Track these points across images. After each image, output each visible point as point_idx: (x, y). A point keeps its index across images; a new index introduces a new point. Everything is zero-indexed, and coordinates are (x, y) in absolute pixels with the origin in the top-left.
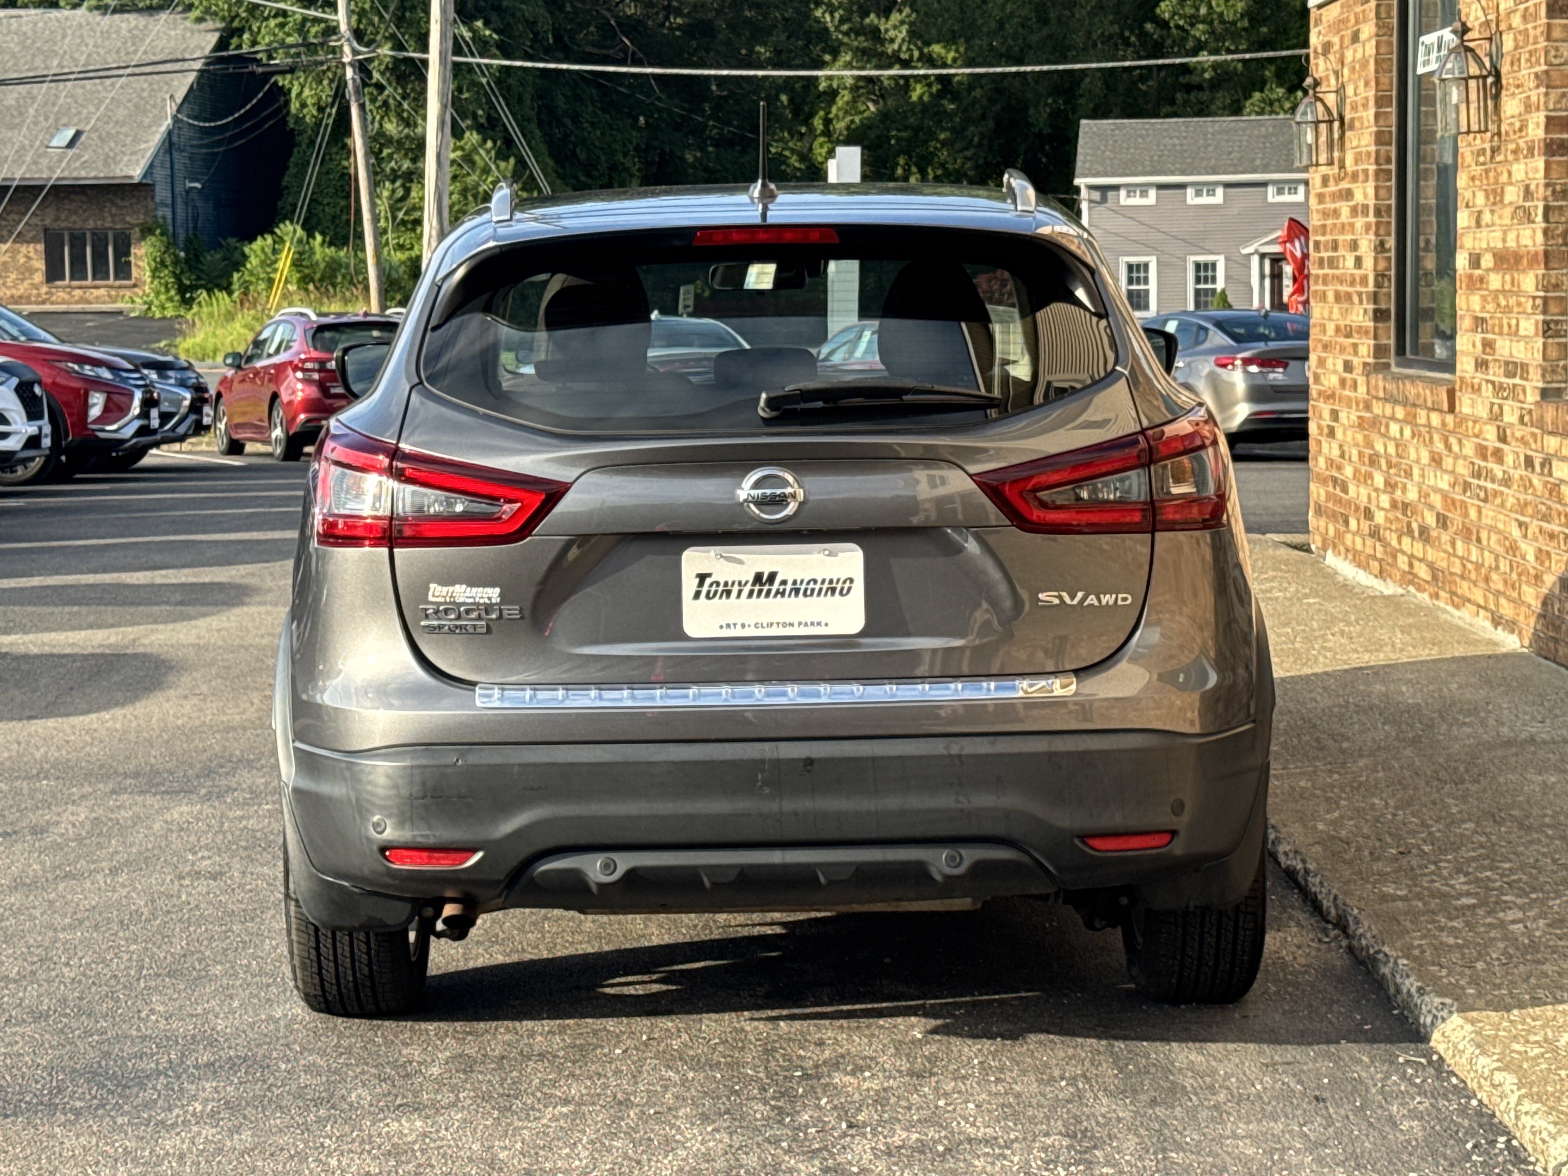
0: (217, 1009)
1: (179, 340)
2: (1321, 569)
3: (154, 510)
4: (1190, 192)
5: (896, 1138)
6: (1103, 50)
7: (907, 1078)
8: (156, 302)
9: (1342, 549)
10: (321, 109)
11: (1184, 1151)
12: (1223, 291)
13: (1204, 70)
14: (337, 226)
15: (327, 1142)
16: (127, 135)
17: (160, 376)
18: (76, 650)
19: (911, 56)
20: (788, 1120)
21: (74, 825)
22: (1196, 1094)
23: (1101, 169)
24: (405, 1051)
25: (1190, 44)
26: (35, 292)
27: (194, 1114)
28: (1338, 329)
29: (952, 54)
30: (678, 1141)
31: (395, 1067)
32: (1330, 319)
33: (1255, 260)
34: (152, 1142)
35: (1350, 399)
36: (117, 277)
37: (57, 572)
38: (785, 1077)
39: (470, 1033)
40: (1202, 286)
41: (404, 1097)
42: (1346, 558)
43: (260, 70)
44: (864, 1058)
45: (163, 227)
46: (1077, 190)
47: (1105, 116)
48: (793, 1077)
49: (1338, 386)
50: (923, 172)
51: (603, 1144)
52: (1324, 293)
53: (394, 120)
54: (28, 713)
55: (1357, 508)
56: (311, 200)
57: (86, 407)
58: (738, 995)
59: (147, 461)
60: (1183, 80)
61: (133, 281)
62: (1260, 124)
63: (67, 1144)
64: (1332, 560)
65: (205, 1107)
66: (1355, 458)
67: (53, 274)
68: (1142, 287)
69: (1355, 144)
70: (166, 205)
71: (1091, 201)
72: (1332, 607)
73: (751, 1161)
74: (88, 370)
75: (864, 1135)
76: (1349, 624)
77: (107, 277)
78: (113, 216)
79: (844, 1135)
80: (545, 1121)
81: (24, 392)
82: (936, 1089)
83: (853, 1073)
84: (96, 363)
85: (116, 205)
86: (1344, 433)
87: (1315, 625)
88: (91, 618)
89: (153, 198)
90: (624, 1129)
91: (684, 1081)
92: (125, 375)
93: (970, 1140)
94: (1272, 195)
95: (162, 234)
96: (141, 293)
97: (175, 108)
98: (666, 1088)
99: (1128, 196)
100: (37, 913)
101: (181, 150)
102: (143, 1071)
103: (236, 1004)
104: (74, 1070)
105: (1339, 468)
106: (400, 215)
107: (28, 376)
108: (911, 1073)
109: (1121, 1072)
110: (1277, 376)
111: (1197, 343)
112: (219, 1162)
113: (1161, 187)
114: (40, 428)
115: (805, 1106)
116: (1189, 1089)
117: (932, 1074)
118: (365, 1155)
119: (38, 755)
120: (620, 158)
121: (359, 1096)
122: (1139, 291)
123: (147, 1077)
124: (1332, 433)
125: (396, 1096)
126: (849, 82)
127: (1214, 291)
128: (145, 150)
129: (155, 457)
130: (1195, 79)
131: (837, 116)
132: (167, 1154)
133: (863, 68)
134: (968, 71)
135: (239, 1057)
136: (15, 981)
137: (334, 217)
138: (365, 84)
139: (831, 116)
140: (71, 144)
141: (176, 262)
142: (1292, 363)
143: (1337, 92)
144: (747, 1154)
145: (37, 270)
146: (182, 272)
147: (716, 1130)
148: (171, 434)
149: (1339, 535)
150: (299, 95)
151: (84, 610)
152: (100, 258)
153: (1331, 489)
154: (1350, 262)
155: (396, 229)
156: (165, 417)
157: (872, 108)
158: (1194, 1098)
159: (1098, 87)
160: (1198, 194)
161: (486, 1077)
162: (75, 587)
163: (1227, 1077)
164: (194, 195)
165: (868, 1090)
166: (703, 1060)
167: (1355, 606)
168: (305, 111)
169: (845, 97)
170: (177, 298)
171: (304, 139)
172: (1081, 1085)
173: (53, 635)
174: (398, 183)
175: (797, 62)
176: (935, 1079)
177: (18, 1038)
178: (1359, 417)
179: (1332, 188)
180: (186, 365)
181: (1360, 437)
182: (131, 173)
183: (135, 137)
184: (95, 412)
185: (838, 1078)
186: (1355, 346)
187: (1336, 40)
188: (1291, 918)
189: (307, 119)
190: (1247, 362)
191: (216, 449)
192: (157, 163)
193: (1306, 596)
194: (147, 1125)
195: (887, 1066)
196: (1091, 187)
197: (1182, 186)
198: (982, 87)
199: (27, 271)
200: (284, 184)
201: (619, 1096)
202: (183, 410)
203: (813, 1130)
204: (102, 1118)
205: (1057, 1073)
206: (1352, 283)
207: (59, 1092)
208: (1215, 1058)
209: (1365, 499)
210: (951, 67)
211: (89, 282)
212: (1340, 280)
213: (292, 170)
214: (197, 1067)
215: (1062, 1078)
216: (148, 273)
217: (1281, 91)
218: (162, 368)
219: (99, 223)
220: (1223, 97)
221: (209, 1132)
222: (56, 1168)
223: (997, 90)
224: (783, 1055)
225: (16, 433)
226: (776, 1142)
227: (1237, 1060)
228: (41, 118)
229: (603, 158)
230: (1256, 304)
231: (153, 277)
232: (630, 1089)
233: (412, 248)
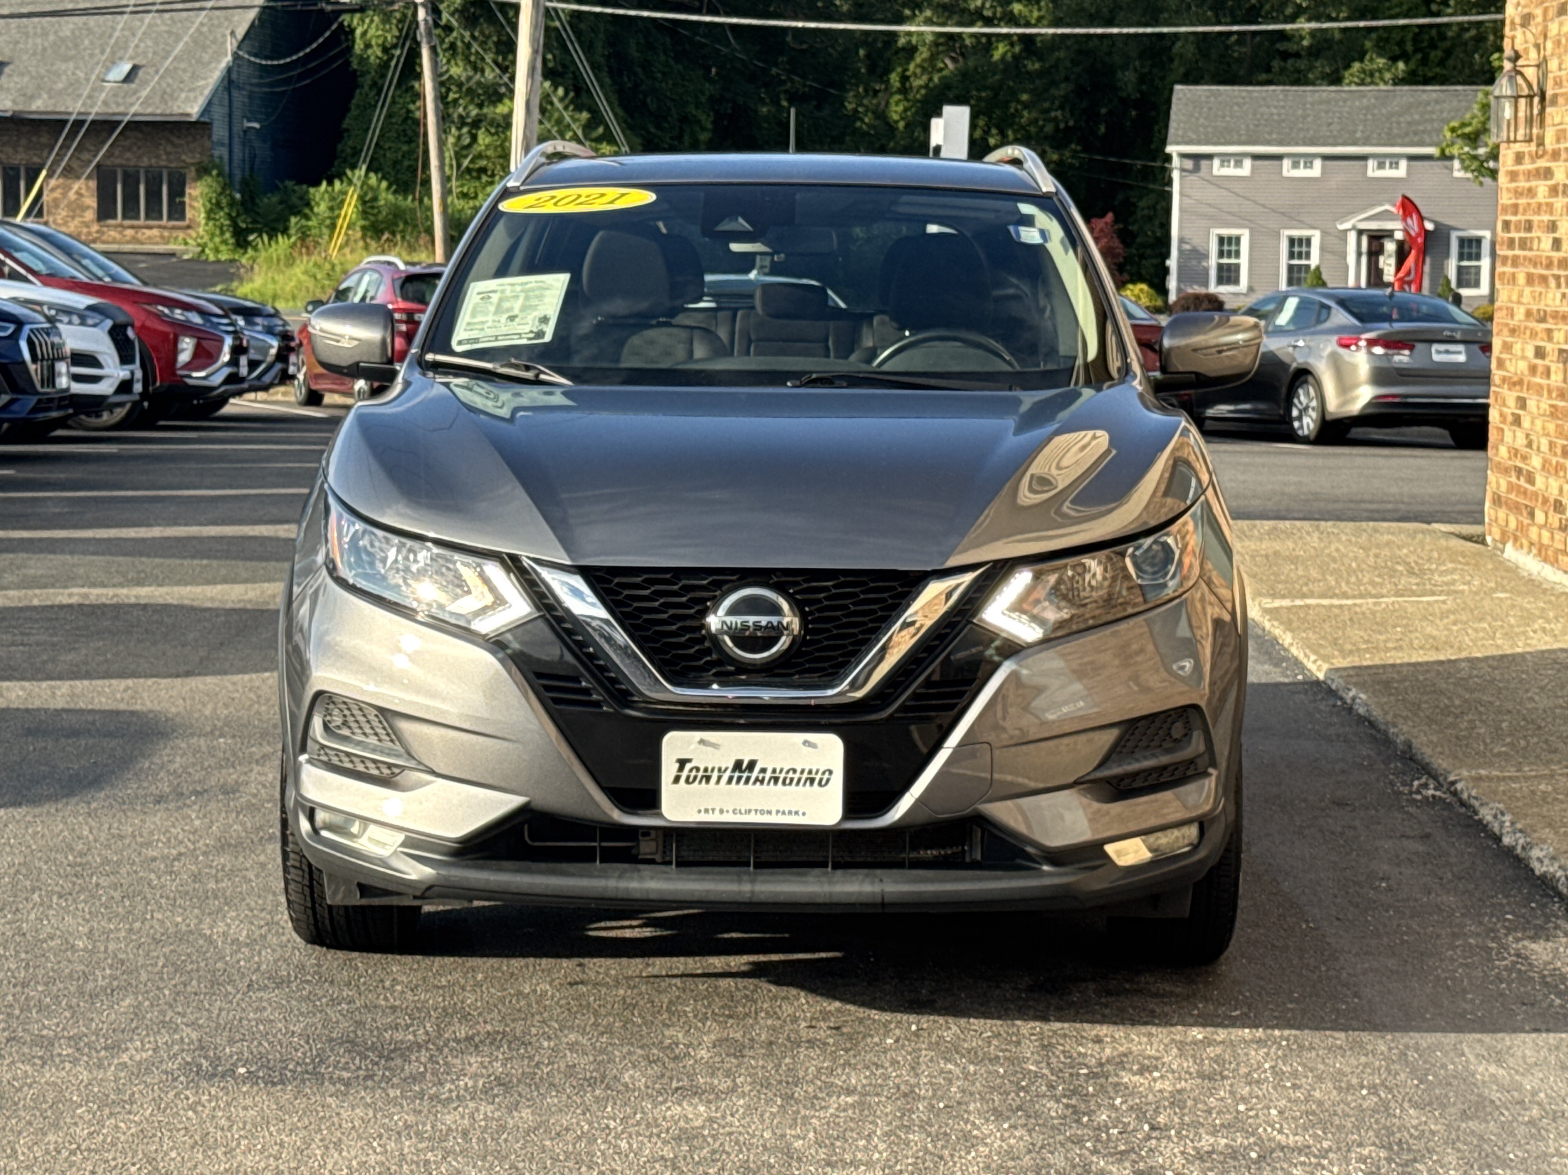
0: (462, 981)
1: (235, 284)
2: (1501, 563)
3: (253, 461)
4: (1286, 163)
5: (1203, 1143)
6: (1197, 14)
7: (1199, 1081)
8: (211, 245)
9: (1525, 543)
10: (385, 50)
11: (1511, 1168)
12: (1318, 268)
13: (1302, 38)
14: (398, 172)
15: (612, 1124)
16: (185, 71)
17: (249, 322)
18: (216, 605)
19: (995, 13)
20: (1085, 1119)
21: (264, 786)
22: (1507, 1109)
23: (1194, 136)
24: (667, 1033)
25: (1289, 11)
26: (85, 230)
27: (466, 1089)
28: (1528, 314)
29: (1036, 14)
30: (976, 1137)
31: (663, 1049)
32: (1519, 302)
33: (1352, 237)
34: (432, 1117)
35: (1541, 386)
36: (170, 218)
37: (175, 523)
38: (1071, 1075)
39: (730, 1017)
40: (1295, 262)
41: (679, 1080)
42: (1530, 551)
43: (329, 8)
44: (1149, 1057)
45: (219, 168)
46: (1168, 158)
47: (1196, 82)
48: (1078, 1075)
49: (1526, 372)
50: (1002, 133)
51: (899, 1137)
52: (1514, 275)
53: (461, 63)
54: (182, 669)
55: (1545, 501)
56: (377, 144)
57: (175, 352)
58: (998, 987)
59: (228, 409)
60: (1281, 46)
61: (187, 222)
62: (1363, 95)
63: (344, 1115)
64: (1510, 552)
65: (476, 1082)
66: (1544, 447)
67: (105, 212)
68: (1233, 261)
69: (1557, 120)
70: (223, 145)
71: (1183, 170)
72: (1525, 602)
73: (1058, 1160)
74: (178, 314)
75: (1169, 1138)
76: (1548, 621)
77: (160, 217)
78: (168, 154)
79: (1148, 1138)
80: (832, 1111)
81: (117, 334)
82: (1232, 1093)
83: (1141, 1072)
84: (187, 307)
85: (172, 143)
86: (1532, 422)
87: (1512, 621)
88: (223, 572)
89: (210, 136)
90: (917, 1122)
91: (966, 1075)
92: (215, 320)
93: (1282, 1148)
94: (1372, 170)
95: (218, 175)
96: (194, 234)
97: (235, 44)
98: (950, 1082)
99: (1222, 166)
100: (251, 875)
101: (240, 88)
102: (402, 1042)
103: (480, 977)
104: (331, 1040)
105: (1524, 458)
106: (466, 163)
107: (121, 319)
108: (1202, 1075)
109: (1421, 1082)
110: (1403, 358)
111: (1319, 321)
112: (506, 1140)
113: (1256, 157)
114: (132, 373)
115: (1099, 1106)
116: (1498, 1103)
117: (1224, 1078)
118: (654, 1139)
119: (207, 712)
120: (692, 109)
121: (632, 1077)
122: (1229, 265)
123: (408, 1048)
124: (1517, 421)
125: (671, 1079)
126: (929, 38)
127: (1308, 267)
128: (204, 87)
129: (236, 406)
130: (1292, 47)
131: (915, 74)
132: (450, 1129)
133: (944, 24)
134: (1051, 31)
135: (498, 1032)
136: (247, 945)
137: (395, 163)
138: (436, 25)
139: (908, 73)
140: (129, 77)
141: (232, 204)
142: (1419, 346)
143: (1538, 66)
144: (1052, 1153)
145: (88, 207)
146: (238, 215)
147: (1014, 1127)
148: (256, 383)
149: (1521, 527)
150: (364, 33)
151: (215, 563)
152: (154, 197)
153: (1514, 479)
154: (1546, 243)
155: (460, 177)
156: (253, 365)
157: (951, 65)
158: (1506, 1113)
159: (1191, 49)
160: (1295, 165)
161: (756, 1061)
162: (200, 539)
163: (1534, 1093)
164: (252, 136)
165: (1161, 1091)
166: (980, 1054)
167: (1550, 602)
168: (370, 52)
169: (923, 54)
170: (232, 241)
171: (367, 81)
172: (1383, 1095)
173: (189, 588)
174: (465, 130)
175: (879, 16)
176: (1227, 1083)
177: (265, 1004)
178: (1552, 406)
179: (1527, 166)
180: (272, 311)
181: (1551, 427)
182: (189, 110)
183: (193, 73)
184: (184, 357)
185: (1126, 1078)
186: (1549, 332)
187: (1538, 12)
188: (1557, 927)
189: (372, 58)
190: (1371, 343)
191: (292, 399)
192: (216, 101)
193: (1494, 590)
194: (422, 1099)
195: (1175, 1067)
196: (1184, 156)
197: (1279, 157)
198: (1068, 48)
199: (77, 208)
200: (344, 126)
201: (903, 1087)
202: (270, 359)
203: (1115, 1131)
204: (373, 1089)
205: (1354, 1081)
206: (1549, 266)
207: (321, 1061)
208: (1517, 1072)
209: (1555, 492)
210: (1035, 26)
211: (142, 221)
212: (1534, 262)
213: (354, 112)
214: (458, 1041)
215: (1362, 1087)
216: (203, 215)
217: (1381, 62)
218: (249, 313)
219: (153, 161)
220: (1322, 66)
221: (486, 1109)
222: (340, 1140)
223: (1080, 52)
224: (1064, 1052)
225: (108, 377)
226: (1079, 1142)
227: (1541, 1075)
228: (97, 51)
229: (674, 111)
230: (1351, 283)
231: (208, 218)
232: (913, 1081)
233: (475, 197)
